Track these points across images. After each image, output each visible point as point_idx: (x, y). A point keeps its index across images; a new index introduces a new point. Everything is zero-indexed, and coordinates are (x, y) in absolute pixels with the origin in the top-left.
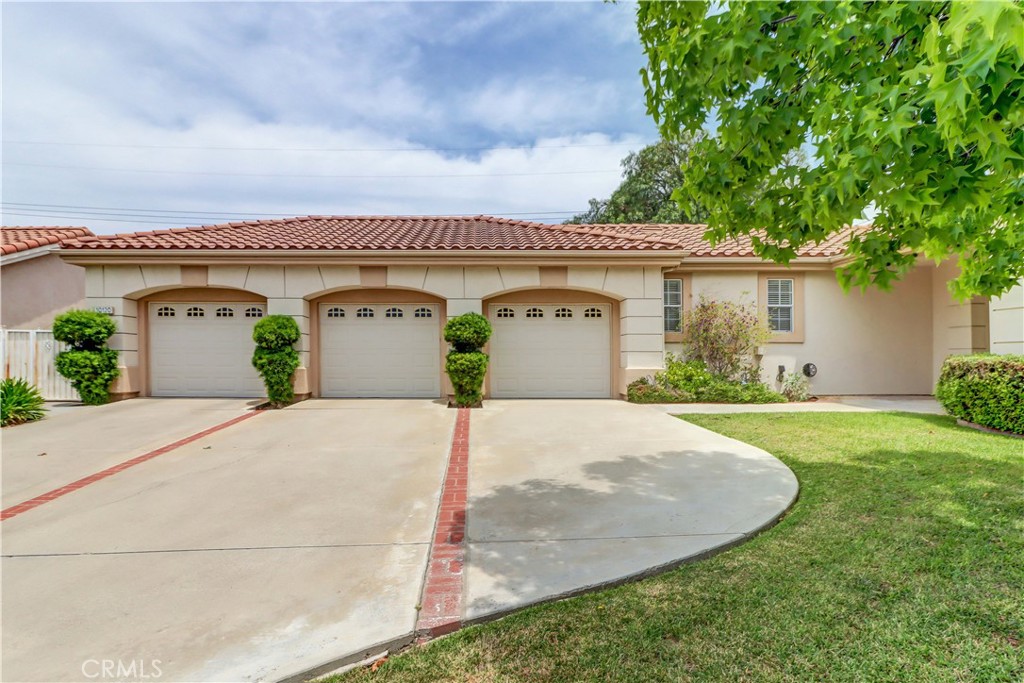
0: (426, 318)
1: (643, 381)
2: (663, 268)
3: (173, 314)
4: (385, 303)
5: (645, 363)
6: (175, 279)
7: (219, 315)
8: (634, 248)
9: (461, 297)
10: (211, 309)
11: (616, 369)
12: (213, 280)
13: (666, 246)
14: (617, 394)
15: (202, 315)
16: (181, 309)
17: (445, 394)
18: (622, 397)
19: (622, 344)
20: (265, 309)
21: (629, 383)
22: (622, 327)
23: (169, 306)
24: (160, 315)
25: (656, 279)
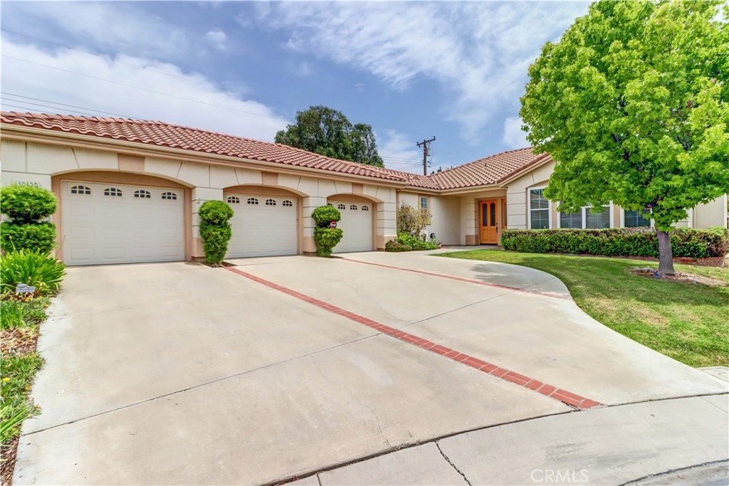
0: (289, 206)
1: (391, 241)
2: (397, 189)
3: (88, 193)
4: (267, 196)
5: (390, 234)
6: (111, 164)
7: (137, 196)
8: (391, 179)
9: (317, 195)
10: (128, 191)
11: (375, 237)
12: (150, 168)
13: (401, 180)
14: (376, 249)
15: (120, 195)
16: (98, 189)
17: (301, 252)
18: (379, 250)
19: (379, 224)
20: (179, 194)
21: (386, 243)
22: (379, 215)
23: (85, 185)
24: (74, 192)
25: (394, 194)
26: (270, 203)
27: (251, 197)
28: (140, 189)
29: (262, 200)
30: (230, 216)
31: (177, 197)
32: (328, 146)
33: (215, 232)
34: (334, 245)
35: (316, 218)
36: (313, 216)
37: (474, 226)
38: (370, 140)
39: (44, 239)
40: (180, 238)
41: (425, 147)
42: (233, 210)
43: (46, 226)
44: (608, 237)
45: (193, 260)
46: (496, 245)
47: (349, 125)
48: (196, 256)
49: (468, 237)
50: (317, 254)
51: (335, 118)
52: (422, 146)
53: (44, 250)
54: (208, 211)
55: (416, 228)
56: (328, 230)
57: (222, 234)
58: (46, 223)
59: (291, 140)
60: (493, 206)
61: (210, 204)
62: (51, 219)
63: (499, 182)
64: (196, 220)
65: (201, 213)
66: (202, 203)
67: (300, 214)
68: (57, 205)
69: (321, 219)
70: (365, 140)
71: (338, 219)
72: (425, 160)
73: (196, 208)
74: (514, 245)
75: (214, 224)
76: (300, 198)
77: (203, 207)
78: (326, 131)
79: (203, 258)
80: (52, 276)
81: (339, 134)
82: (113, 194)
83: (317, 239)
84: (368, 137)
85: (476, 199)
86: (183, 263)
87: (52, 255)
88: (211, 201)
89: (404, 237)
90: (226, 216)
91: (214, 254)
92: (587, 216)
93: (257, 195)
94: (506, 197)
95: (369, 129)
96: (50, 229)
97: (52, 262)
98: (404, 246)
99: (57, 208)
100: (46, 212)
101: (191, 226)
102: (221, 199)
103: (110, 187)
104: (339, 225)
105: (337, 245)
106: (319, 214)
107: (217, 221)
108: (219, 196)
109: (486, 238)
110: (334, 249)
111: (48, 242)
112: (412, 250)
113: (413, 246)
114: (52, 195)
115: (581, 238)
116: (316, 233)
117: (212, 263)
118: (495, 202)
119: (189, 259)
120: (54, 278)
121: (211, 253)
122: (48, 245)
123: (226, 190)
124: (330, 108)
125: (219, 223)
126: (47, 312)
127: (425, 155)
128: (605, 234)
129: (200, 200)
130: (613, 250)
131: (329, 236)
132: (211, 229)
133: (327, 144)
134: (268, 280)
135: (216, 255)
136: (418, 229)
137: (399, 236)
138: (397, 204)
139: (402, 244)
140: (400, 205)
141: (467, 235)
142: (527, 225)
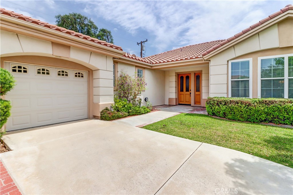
2: (113, 58)
11: (91, 104)
14: (91, 116)
18: (95, 117)
19: (95, 91)
21: (101, 110)
22: (95, 83)
25: (110, 63)
37: (175, 92)
41: (141, 45)
46: (190, 105)
52: (140, 44)
55: (133, 94)
60: (188, 78)
63: (203, 56)
72: (141, 52)
85: (176, 73)
98: (120, 114)
109: (182, 100)
112: (129, 116)
113: (128, 112)
118: (189, 75)
127: (142, 49)
136: (135, 95)
137: (116, 102)
138: (114, 74)
139: (118, 111)
140: (119, 75)
141: (169, 99)
142: (227, 93)
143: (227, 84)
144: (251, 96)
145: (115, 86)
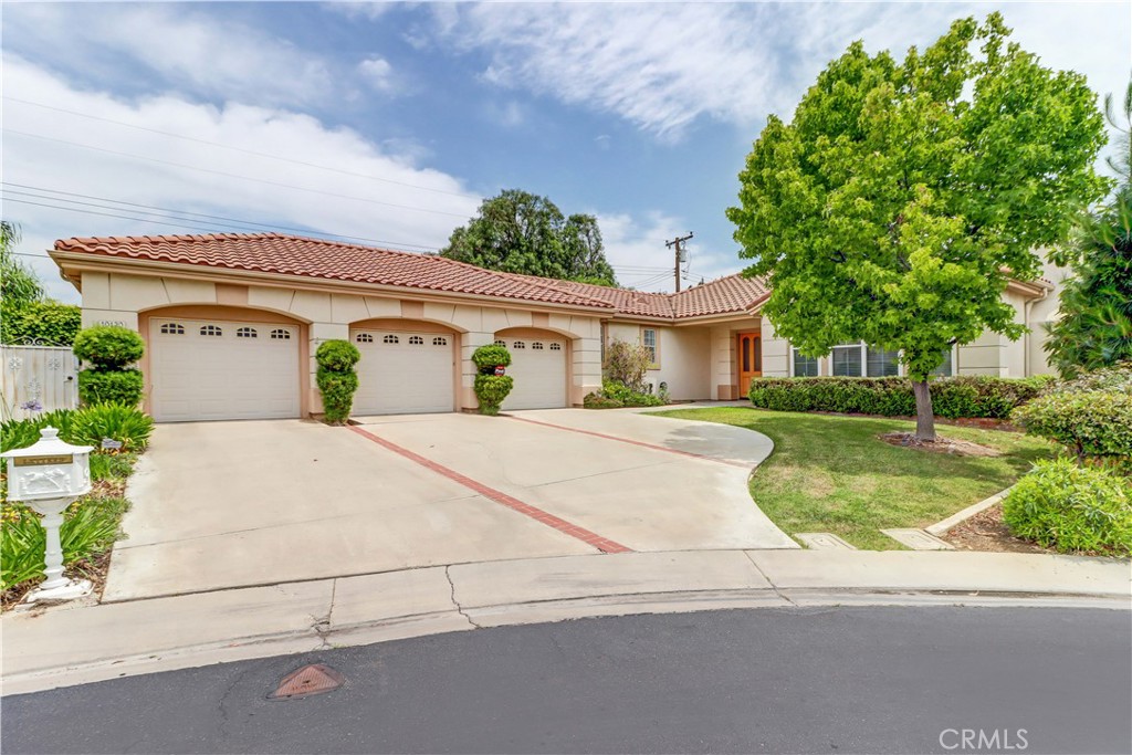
0: (442, 345)
1: (592, 394)
2: (601, 319)
3: (181, 332)
4: (411, 332)
5: (592, 382)
6: (208, 296)
7: (240, 335)
8: (590, 305)
9: (481, 330)
10: (229, 329)
11: (570, 387)
12: (255, 300)
13: (606, 306)
14: (570, 404)
15: (219, 334)
16: (193, 327)
17: (459, 408)
18: (575, 406)
19: (576, 368)
20: (293, 331)
21: (584, 395)
22: (576, 357)
23: (177, 323)
24: (164, 331)
25: (597, 327)
26: (416, 341)
27: (388, 334)
28: (243, 326)
29: (404, 338)
30: (354, 360)
31: (291, 335)
32: (528, 251)
33: (335, 380)
34: (502, 399)
35: (476, 362)
36: (473, 358)
37: (729, 372)
38: (594, 239)
39: (131, 389)
40: (296, 388)
41: (678, 248)
42: (359, 350)
43: (132, 374)
44: (885, 387)
45: (311, 417)
46: (748, 399)
47: (560, 217)
48: (313, 412)
49: (720, 388)
50: (479, 411)
51: (538, 207)
52: (673, 246)
53: (131, 402)
54: (326, 354)
55: (635, 374)
56: (491, 378)
57: (344, 383)
58: (132, 370)
59: (470, 243)
60: (757, 341)
61: (329, 345)
62: (138, 365)
63: (748, 308)
64: (314, 365)
65: (319, 356)
66: (320, 342)
67: (458, 358)
68: (145, 348)
69: (483, 363)
70: (586, 239)
71: (507, 363)
72: (677, 269)
73: (314, 349)
74: (765, 400)
75: (334, 370)
76: (457, 334)
77: (321, 348)
78: (525, 227)
79: (322, 414)
80: (140, 431)
81: (543, 232)
82: (211, 333)
83: (478, 390)
84: (591, 233)
85: (732, 332)
86: (297, 421)
87: (140, 407)
88: (332, 341)
89: (611, 389)
90: (349, 360)
91: (336, 410)
92: (868, 359)
93: (398, 331)
94: (760, 329)
95: (593, 221)
96: (137, 378)
97: (139, 416)
98: (611, 402)
99: (145, 353)
100: (132, 358)
101: (309, 373)
102: (345, 337)
103: (207, 324)
104: (508, 371)
105: (506, 399)
106: (480, 357)
107: (337, 367)
108: (343, 334)
110: (502, 404)
111: (135, 392)
112: (625, 406)
113: (624, 401)
114: (139, 337)
115: (849, 390)
116: (477, 382)
117: (333, 422)
118: (759, 336)
119: (305, 416)
120: (140, 433)
121: (331, 407)
122: (135, 397)
123: (353, 326)
124: (529, 192)
125: (342, 370)
126: (134, 469)
127: (678, 260)
128: (882, 385)
129: (318, 339)
130: (892, 408)
131: (492, 386)
132: (330, 377)
133: (525, 248)
134: (392, 441)
135: (338, 409)
136: (639, 377)
137: (605, 386)
138: (602, 340)
139: (608, 397)
140: (610, 342)
141: (719, 386)
142: (788, 371)
143: (788, 355)
144: (820, 374)
145: (603, 360)
